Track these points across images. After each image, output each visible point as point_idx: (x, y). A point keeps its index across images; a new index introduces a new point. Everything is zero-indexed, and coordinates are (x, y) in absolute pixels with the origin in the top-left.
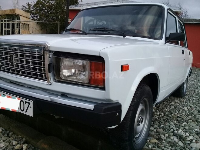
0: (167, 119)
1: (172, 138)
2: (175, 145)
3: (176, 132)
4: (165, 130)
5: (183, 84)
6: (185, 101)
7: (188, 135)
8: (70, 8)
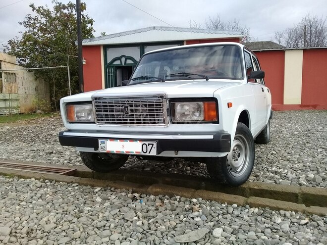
1: (268, 174)
3: (270, 169)
5: (266, 127)
6: (270, 146)
7: (283, 170)
8: (83, 44)
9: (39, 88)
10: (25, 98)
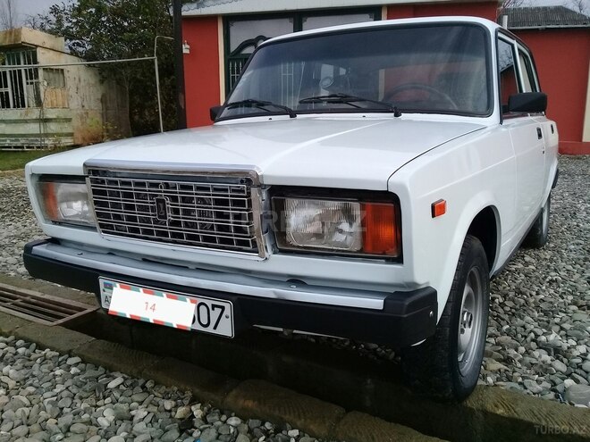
0: (513, 311)
1: (536, 353)
2: (546, 371)
3: (543, 338)
4: (514, 337)
6: (548, 257)
7: (574, 343)
9: (108, 98)
10: (82, 118)
